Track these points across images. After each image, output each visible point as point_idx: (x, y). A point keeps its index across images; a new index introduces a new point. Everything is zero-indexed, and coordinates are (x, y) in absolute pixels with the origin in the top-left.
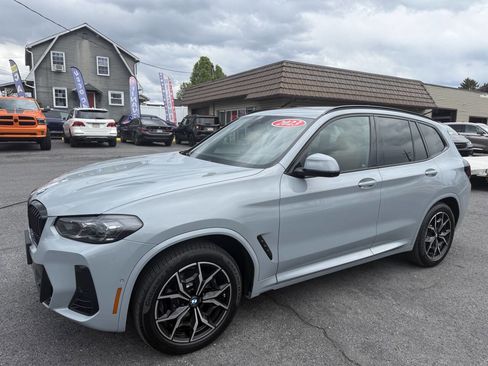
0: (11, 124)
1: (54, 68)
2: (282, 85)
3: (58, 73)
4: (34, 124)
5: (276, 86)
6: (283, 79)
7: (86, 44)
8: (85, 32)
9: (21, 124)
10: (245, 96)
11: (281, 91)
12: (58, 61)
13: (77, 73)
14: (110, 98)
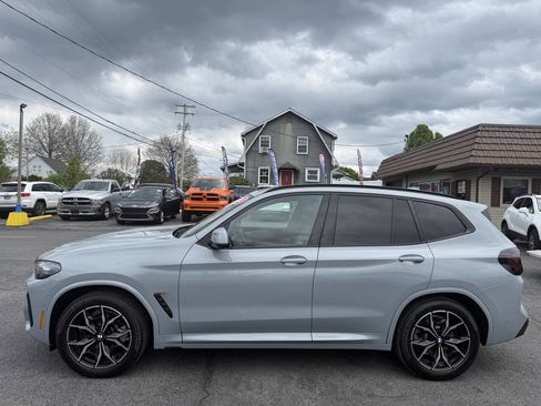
0: (201, 199)
1: (261, 150)
2: (473, 153)
3: (264, 154)
4: (218, 199)
5: (467, 155)
6: (476, 146)
7: (289, 127)
8: (290, 116)
9: (208, 199)
10: (435, 166)
11: (471, 160)
12: (265, 144)
13: (273, 155)
14: (307, 174)
